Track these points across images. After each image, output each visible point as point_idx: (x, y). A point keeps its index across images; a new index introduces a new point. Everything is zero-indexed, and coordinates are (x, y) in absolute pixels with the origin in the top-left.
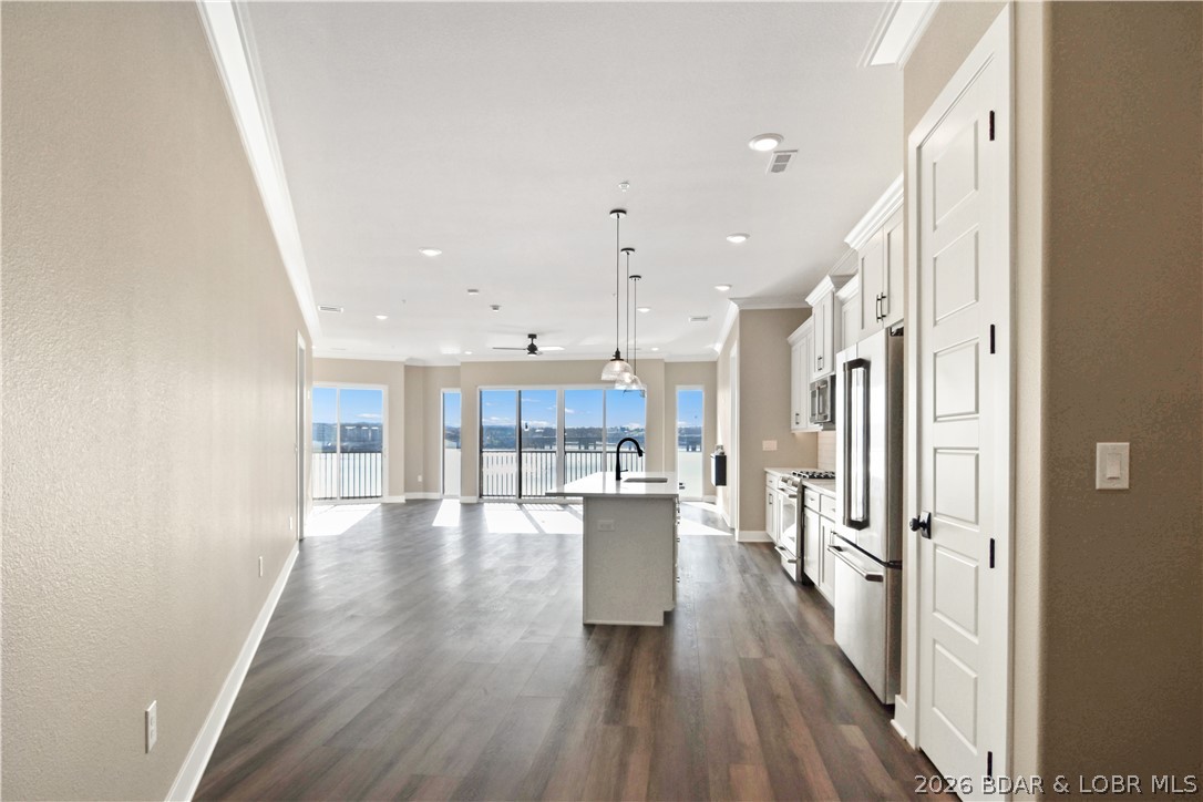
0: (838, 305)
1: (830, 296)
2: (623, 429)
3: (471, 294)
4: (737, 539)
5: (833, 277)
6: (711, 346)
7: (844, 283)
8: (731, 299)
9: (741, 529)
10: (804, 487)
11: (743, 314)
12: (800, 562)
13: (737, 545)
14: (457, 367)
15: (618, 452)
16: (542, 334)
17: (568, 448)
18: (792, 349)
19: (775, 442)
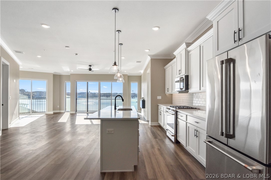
0: (187, 53)
1: (184, 50)
2: (116, 93)
3: (66, 48)
4: (150, 125)
5: (186, 43)
6: (140, 71)
7: (190, 46)
8: (149, 55)
9: (151, 121)
10: (177, 112)
11: (152, 60)
12: (175, 136)
13: (150, 127)
14: (69, 75)
15: (115, 99)
16: (93, 65)
17: (101, 98)
18: (166, 70)
19: (161, 97)
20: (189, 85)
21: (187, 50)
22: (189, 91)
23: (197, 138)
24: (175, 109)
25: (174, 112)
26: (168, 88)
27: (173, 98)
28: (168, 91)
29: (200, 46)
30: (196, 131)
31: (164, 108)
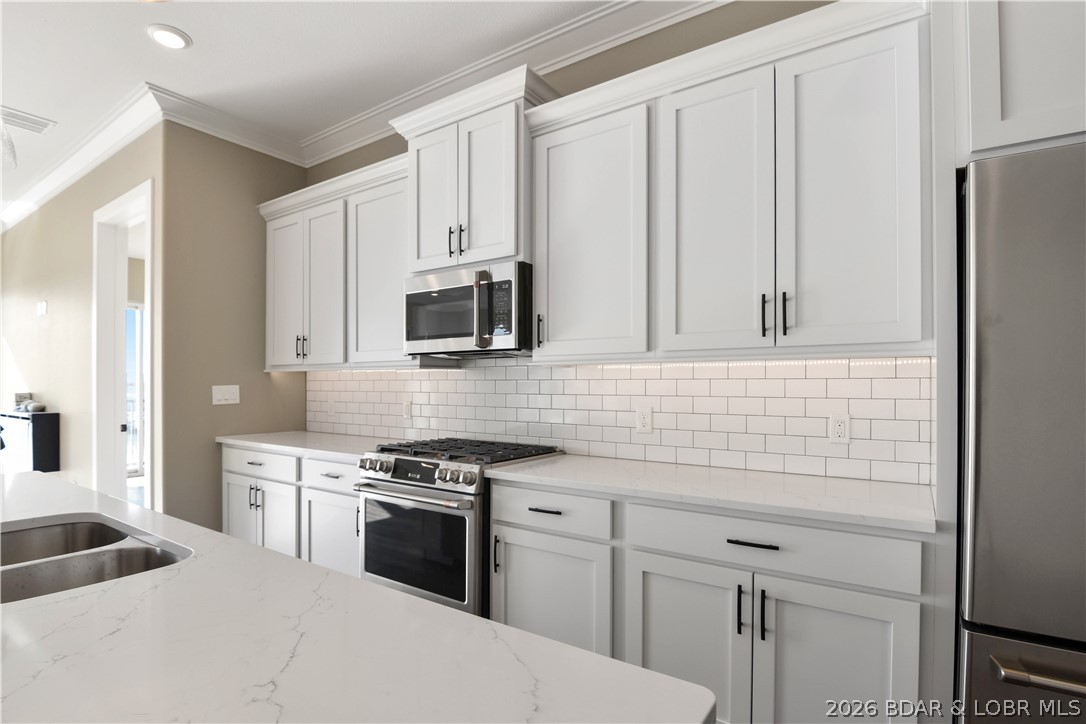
18: (270, 226)
19: (236, 388)
20: (540, 320)
21: (526, 117)
22: (537, 353)
23: (763, 638)
24: (475, 469)
25: (472, 489)
26: (307, 336)
27: (310, 396)
28: (304, 355)
29: (649, 110)
30: (746, 600)
31: (299, 461)
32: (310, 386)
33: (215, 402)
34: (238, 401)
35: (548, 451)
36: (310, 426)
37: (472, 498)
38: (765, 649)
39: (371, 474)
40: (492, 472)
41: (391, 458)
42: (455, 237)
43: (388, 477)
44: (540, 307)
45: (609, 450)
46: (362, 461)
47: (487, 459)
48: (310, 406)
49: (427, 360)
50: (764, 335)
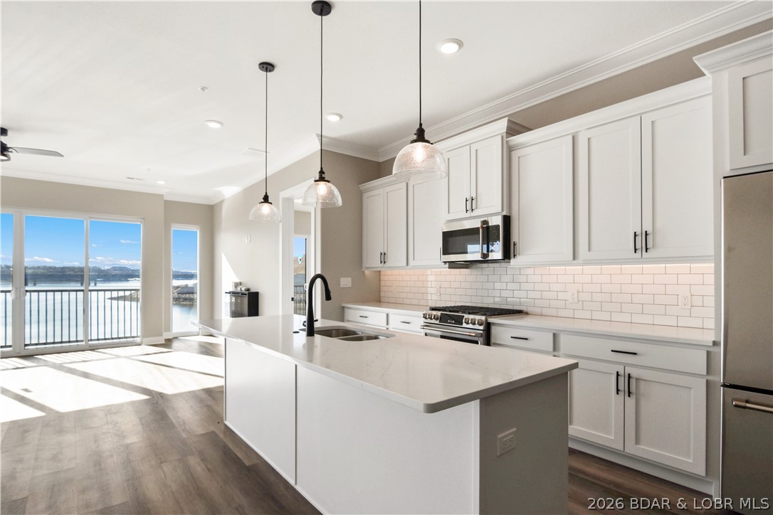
0: (506, 149)
1: (497, 140)
5: (509, 121)
8: (318, 136)
18: (365, 196)
19: (350, 279)
20: (515, 245)
21: (507, 142)
22: (513, 261)
23: (629, 396)
24: (483, 318)
25: (482, 328)
26: (385, 251)
27: (382, 283)
28: (385, 262)
29: (574, 138)
30: (621, 379)
31: (388, 315)
32: (382, 278)
33: (341, 286)
34: (350, 286)
35: (520, 312)
36: (383, 300)
37: (481, 332)
38: (631, 402)
39: (429, 321)
40: (491, 320)
41: (439, 313)
42: (469, 203)
43: (437, 322)
44: (514, 238)
45: (553, 312)
46: (424, 314)
47: (488, 313)
48: (383, 289)
49: (453, 265)
50: (635, 252)
